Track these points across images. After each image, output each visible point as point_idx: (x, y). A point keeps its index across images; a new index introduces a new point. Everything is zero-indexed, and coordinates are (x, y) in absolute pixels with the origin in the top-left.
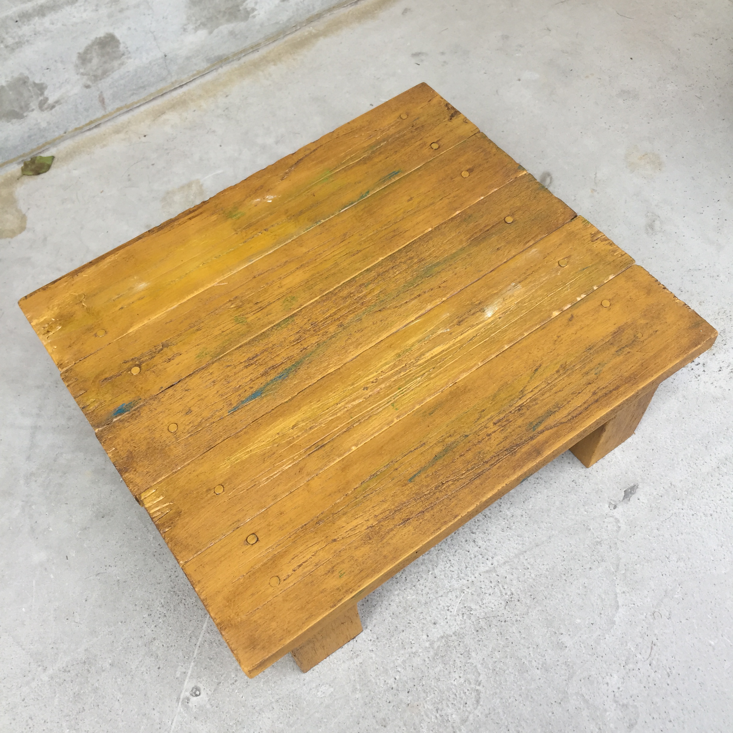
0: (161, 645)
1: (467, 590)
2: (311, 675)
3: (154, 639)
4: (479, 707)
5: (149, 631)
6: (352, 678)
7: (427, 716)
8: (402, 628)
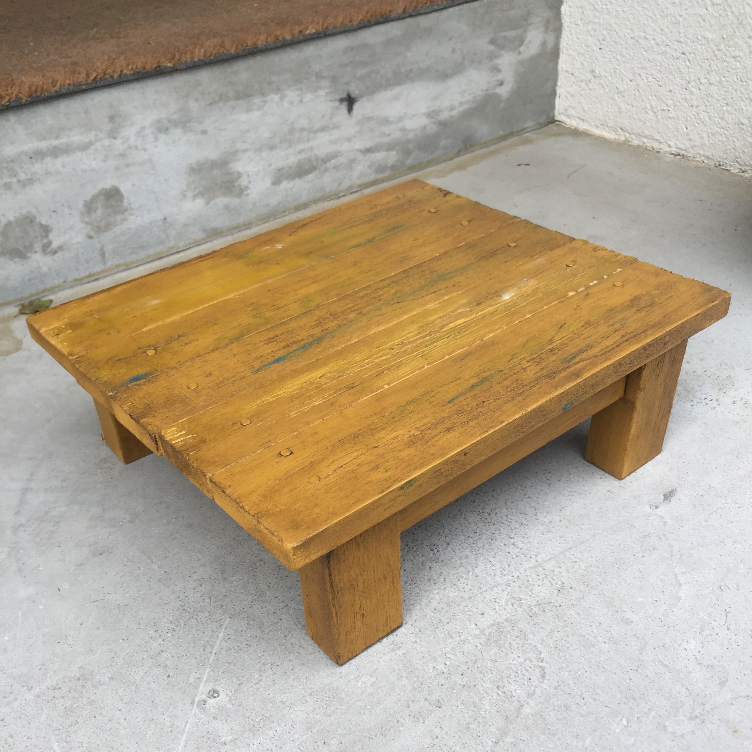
0: (170, 656)
1: (514, 584)
2: (348, 669)
3: (162, 651)
4: (546, 681)
5: (156, 645)
6: (396, 667)
7: (487, 693)
8: (447, 621)
